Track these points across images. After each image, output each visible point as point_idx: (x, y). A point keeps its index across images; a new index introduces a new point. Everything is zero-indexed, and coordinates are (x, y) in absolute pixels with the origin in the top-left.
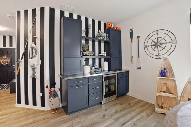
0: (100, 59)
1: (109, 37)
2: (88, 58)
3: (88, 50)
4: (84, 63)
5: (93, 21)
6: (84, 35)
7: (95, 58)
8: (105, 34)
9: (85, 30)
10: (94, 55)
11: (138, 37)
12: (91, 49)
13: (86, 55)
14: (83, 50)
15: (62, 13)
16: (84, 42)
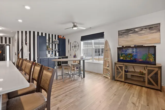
0: (55, 52)
1: (59, 42)
2: (50, 51)
3: (49, 48)
4: (47, 53)
5: (52, 35)
6: (47, 41)
7: (53, 51)
8: (58, 41)
9: (48, 39)
10: (52, 50)
11: (71, 43)
12: (51, 47)
13: (48, 50)
14: (47, 48)
15: (38, 33)
16: (47, 44)
